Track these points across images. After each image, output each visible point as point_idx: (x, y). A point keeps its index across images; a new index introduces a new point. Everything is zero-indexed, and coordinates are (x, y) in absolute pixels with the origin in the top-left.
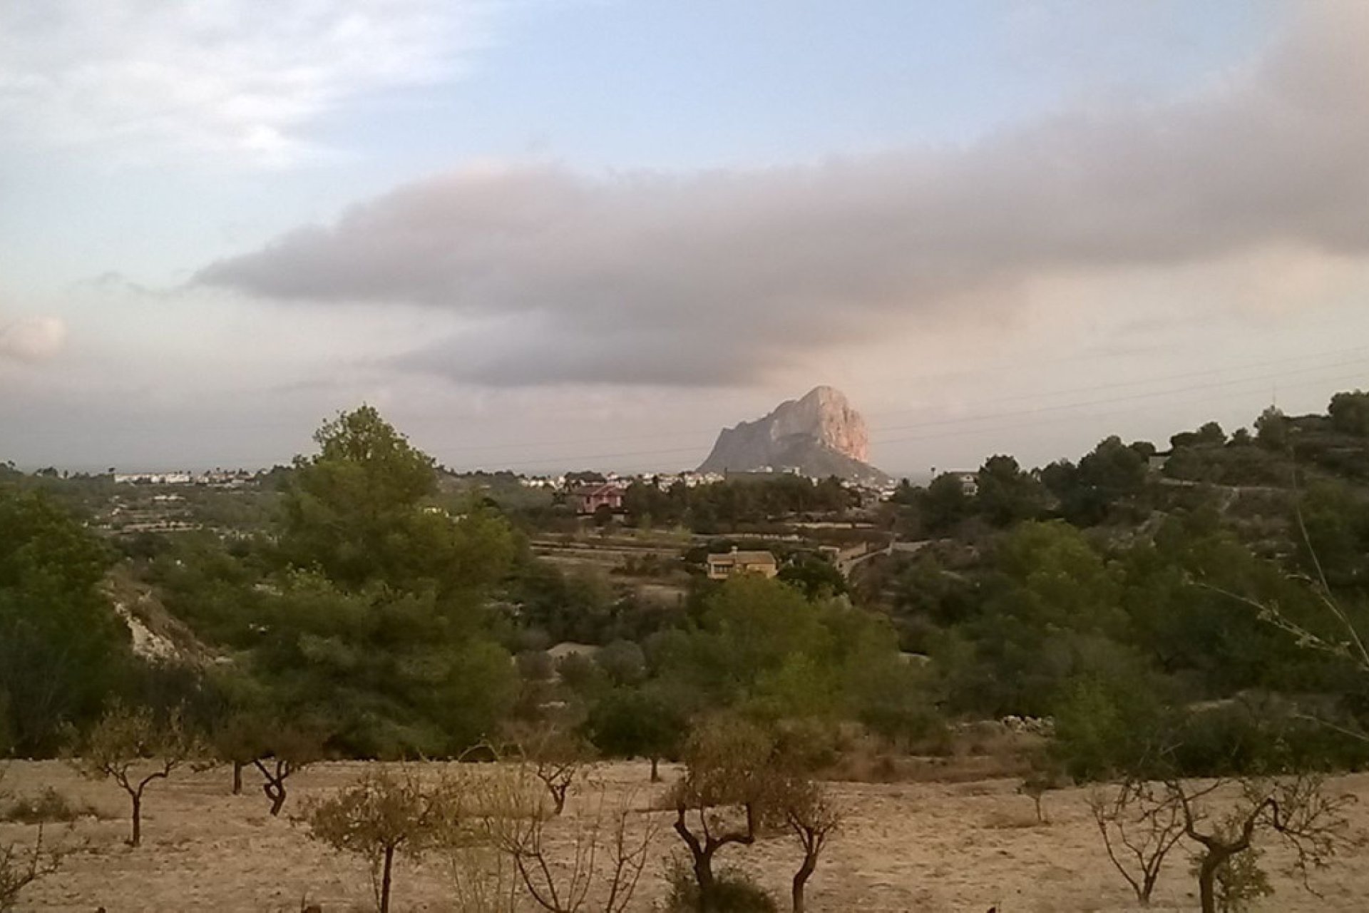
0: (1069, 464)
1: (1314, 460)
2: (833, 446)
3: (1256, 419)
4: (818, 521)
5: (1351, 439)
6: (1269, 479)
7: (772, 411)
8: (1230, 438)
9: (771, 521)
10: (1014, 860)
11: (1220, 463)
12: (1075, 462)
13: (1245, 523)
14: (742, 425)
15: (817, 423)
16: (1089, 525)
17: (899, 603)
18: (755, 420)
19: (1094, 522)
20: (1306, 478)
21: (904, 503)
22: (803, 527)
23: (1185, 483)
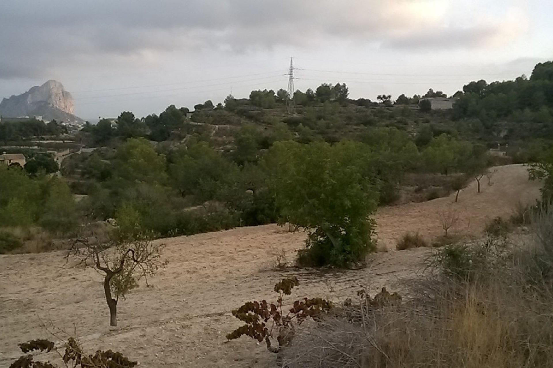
0: (156, 116)
1: (244, 116)
2: (57, 107)
3: (225, 100)
4: (47, 140)
5: (257, 108)
6: (229, 122)
7: (28, 91)
8: (216, 107)
9: (24, 140)
10: (77, 281)
11: (211, 116)
12: (158, 115)
13: (220, 139)
14: (13, 97)
15: (50, 97)
16: (163, 140)
17: (83, 174)
18: (20, 94)
19: (165, 139)
20: (241, 122)
21: (87, 132)
22: (40, 142)
23: (199, 124)
